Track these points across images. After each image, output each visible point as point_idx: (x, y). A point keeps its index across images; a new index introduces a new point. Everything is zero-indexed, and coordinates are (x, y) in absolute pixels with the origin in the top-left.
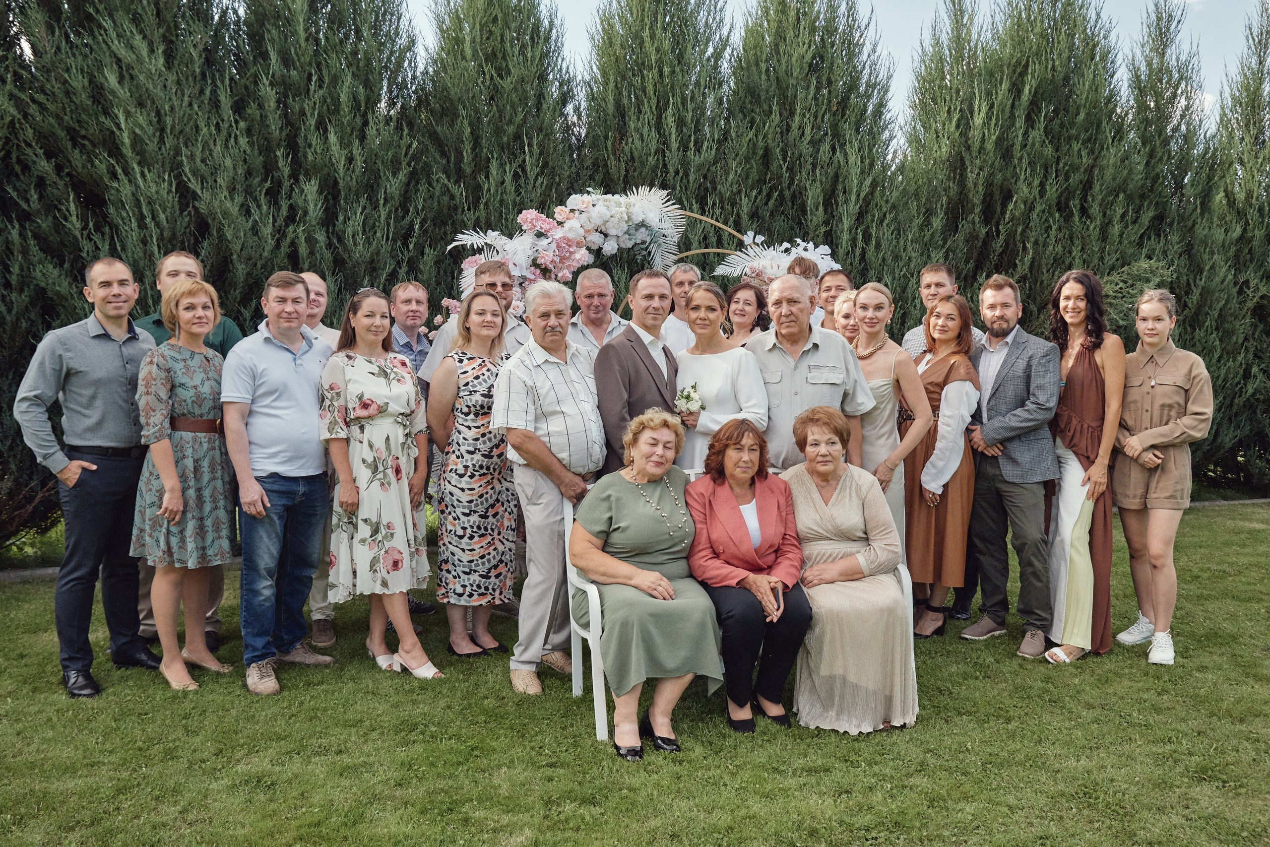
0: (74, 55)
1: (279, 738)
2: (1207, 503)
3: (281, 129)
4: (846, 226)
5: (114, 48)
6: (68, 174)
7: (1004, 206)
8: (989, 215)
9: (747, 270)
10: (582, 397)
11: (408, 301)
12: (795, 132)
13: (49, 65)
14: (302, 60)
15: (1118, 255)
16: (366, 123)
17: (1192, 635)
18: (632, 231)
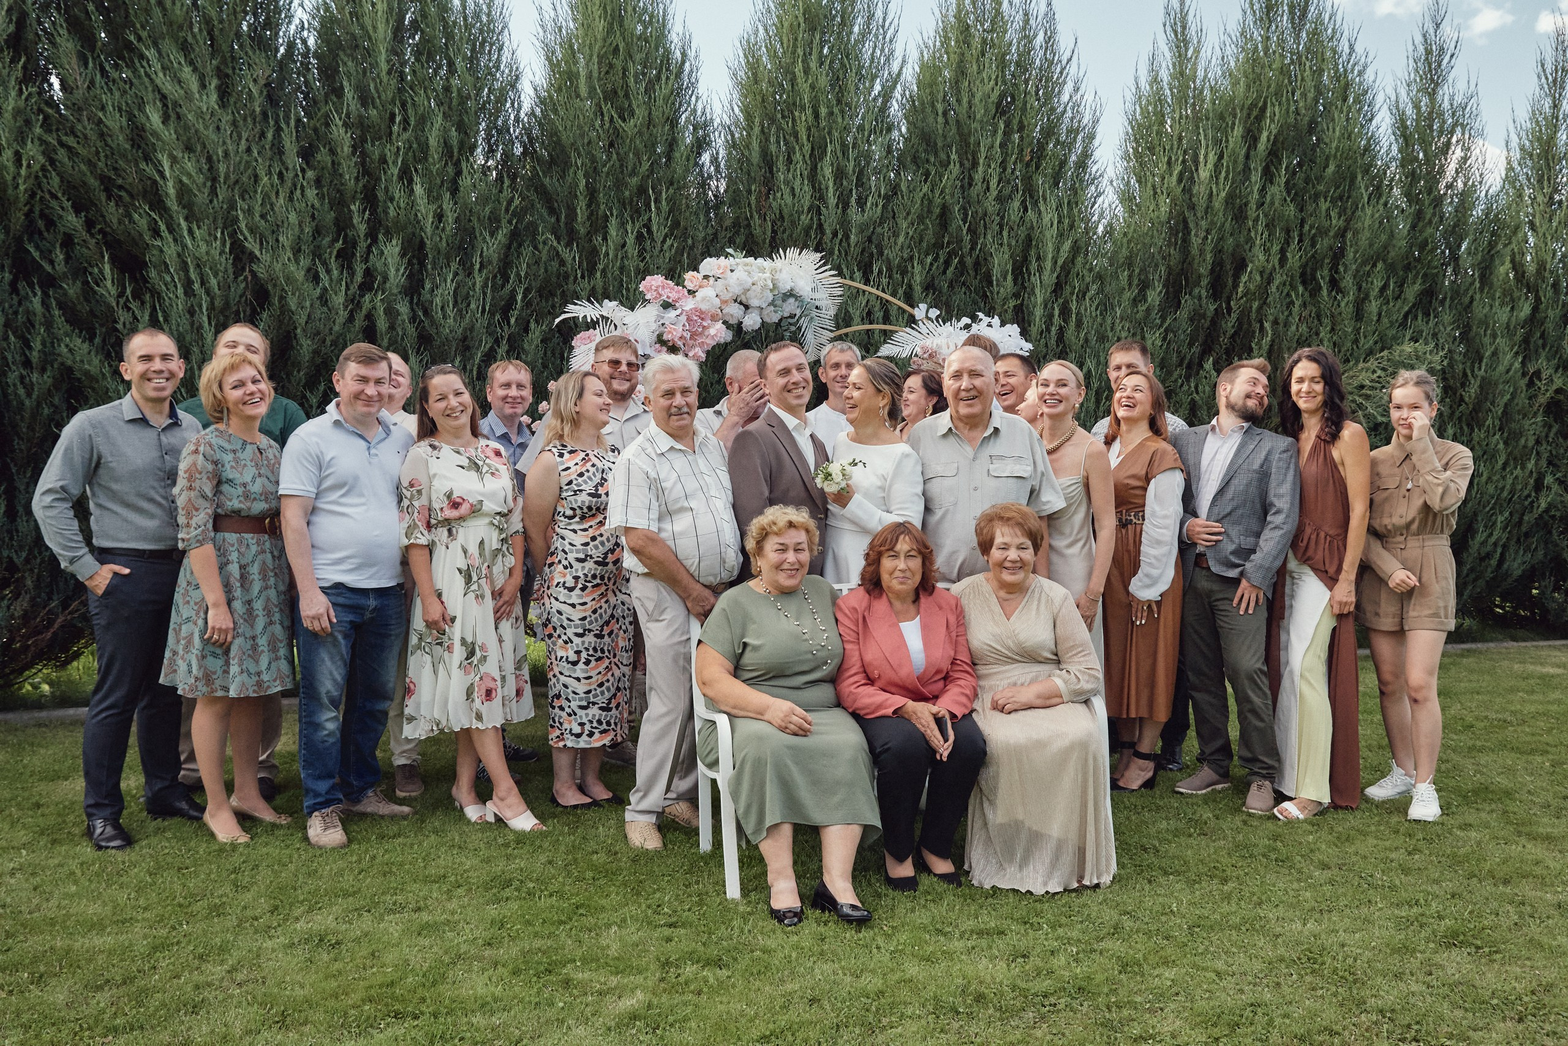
0: (111, 90)
1: (346, 894)
2: (1492, 645)
3: (357, 179)
4: (1040, 300)
5: (158, 81)
6: (101, 231)
7: (1236, 277)
8: (1217, 289)
9: (918, 350)
10: (713, 493)
11: (508, 385)
12: (978, 188)
13: (81, 103)
14: (383, 97)
15: (1376, 337)
16: (459, 173)
17: (1457, 791)
18: (779, 302)
